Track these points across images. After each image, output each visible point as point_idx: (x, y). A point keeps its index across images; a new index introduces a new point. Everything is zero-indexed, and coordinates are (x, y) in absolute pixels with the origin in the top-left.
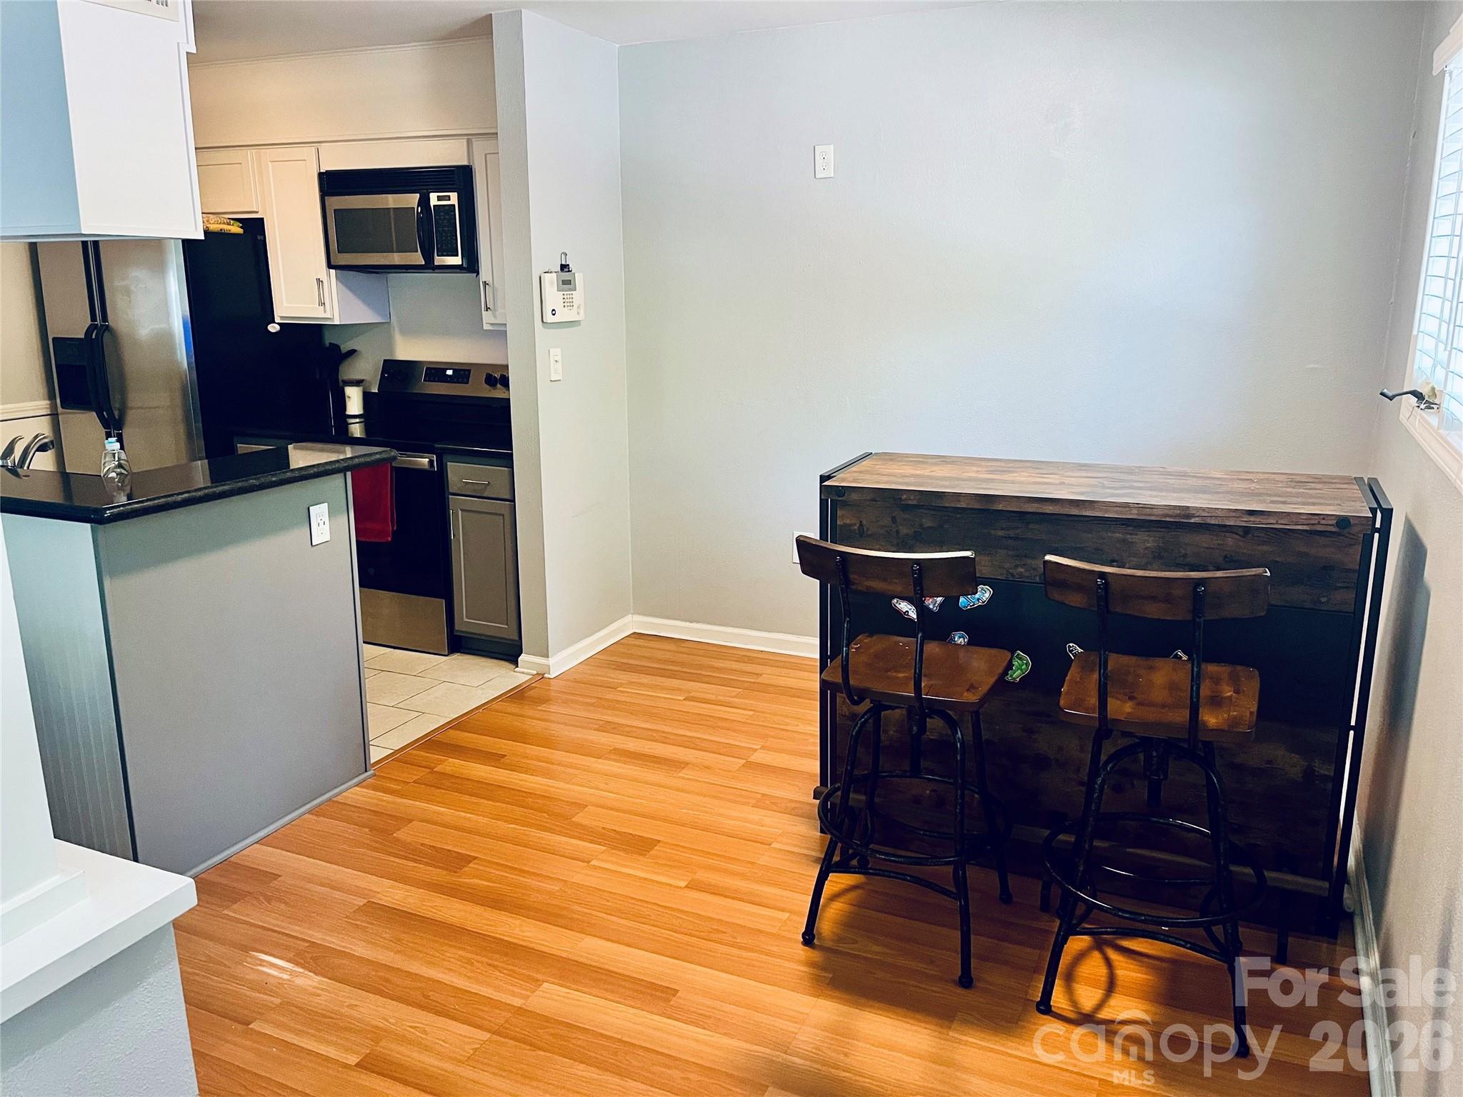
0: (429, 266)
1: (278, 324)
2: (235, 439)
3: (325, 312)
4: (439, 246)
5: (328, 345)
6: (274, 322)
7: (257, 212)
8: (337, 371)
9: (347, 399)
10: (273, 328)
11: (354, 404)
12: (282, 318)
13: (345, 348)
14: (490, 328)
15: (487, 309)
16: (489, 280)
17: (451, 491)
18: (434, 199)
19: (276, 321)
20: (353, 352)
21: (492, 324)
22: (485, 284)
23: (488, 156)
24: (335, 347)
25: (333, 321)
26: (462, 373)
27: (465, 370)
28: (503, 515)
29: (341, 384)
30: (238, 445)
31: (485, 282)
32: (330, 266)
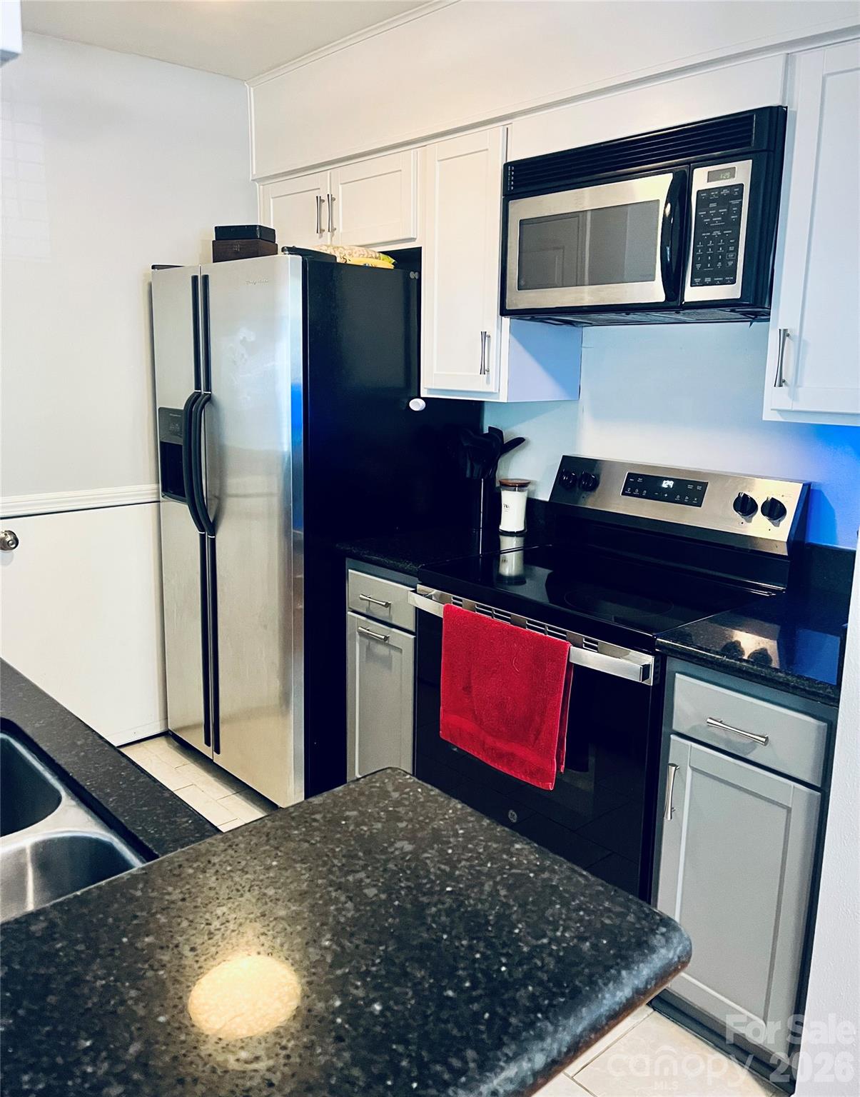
0: (674, 303)
1: (424, 399)
2: (348, 561)
3: (488, 381)
4: (698, 266)
5: (486, 431)
6: (419, 397)
7: (413, 240)
8: (494, 466)
9: (503, 509)
10: (417, 405)
11: (513, 515)
12: (430, 390)
13: (510, 433)
14: (778, 418)
15: (781, 382)
16: (793, 327)
17: (675, 727)
18: (701, 179)
19: (422, 396)
20: (519, 442)
21: (780, 411)
22: (785, 334)
23: (829, 79)
24: (496, 433)
25: (499, 398)
26: (690, 487)
27: (695, 483)
28: (789, 810)
29: (498, 485)
30: (350, 571)
31: (785, 330)
32: (504, 312)
